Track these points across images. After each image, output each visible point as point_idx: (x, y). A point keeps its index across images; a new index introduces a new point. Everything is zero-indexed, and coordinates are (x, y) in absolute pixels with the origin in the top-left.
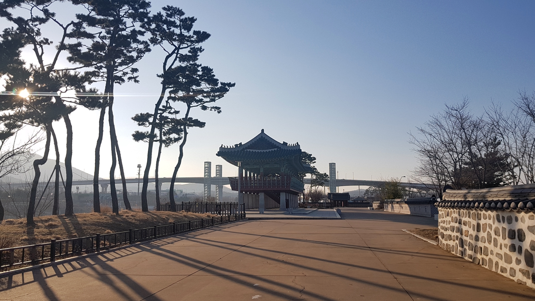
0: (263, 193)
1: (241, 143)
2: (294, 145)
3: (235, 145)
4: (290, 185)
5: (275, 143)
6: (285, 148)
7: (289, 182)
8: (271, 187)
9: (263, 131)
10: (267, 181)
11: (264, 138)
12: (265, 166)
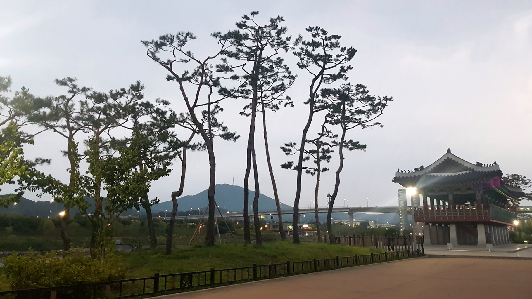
0: (454, 225)
1: (423, 166)
2: (491, 166)
3: (414, 169)
4: (489, 215)
5: (466, 165)
6: (480, 169)
7: (487, 211)
8: (464, 218)
9: (449, 151)
10: (458, 211)
11: (452, 159)
12: (455, 193)
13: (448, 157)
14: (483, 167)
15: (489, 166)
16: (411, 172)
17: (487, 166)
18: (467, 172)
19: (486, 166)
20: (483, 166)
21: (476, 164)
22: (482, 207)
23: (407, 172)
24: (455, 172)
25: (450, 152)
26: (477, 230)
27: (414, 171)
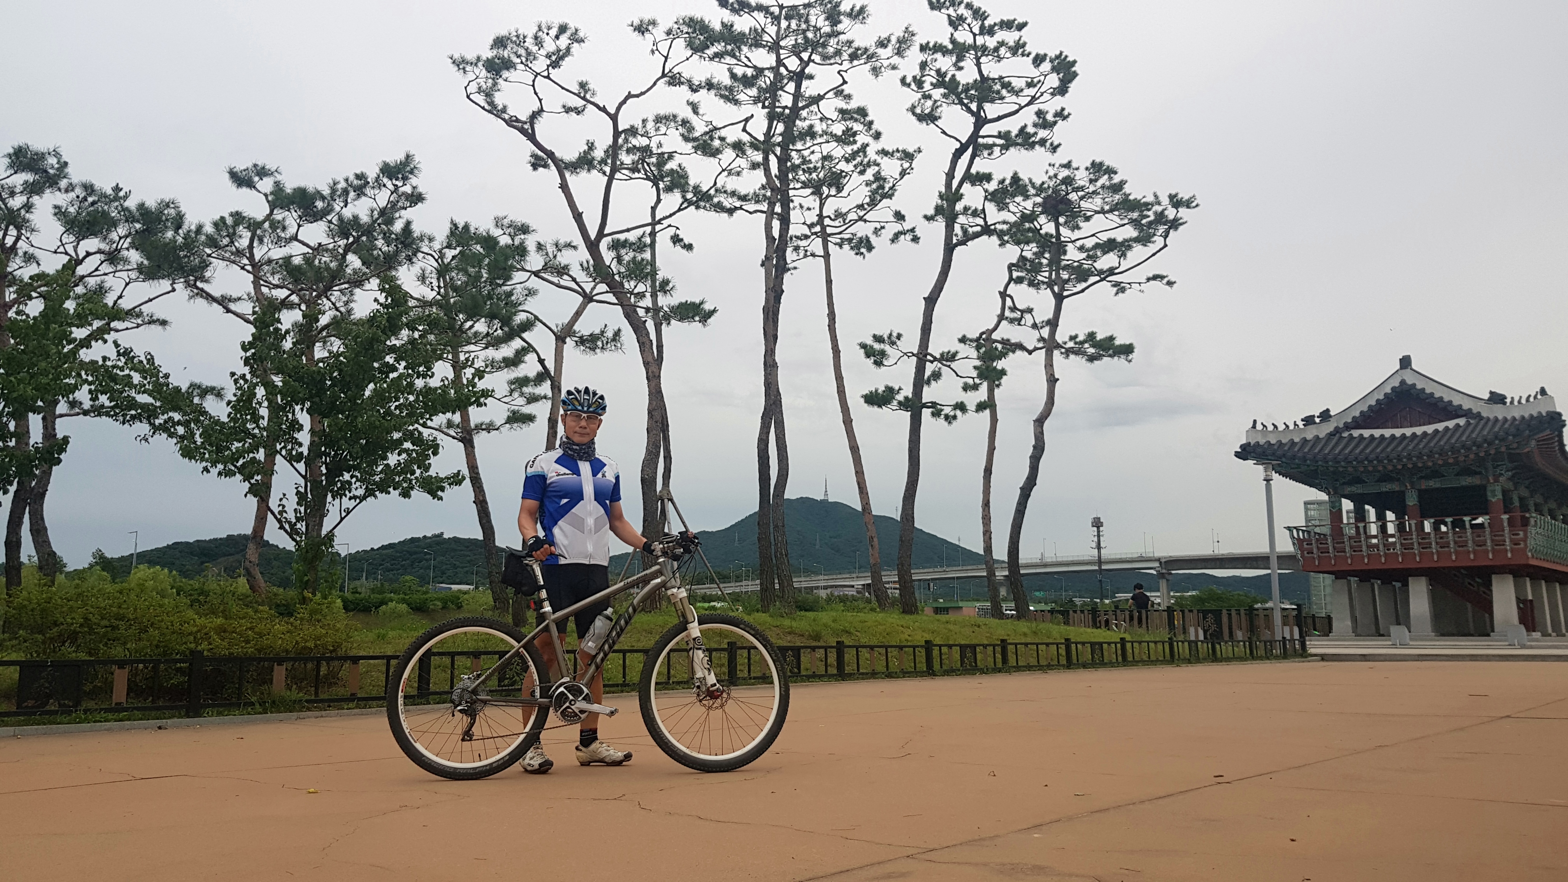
0: (1424, 578)
1: (1328, 410)
2: (1532, 399)
3: (1302, 420)
4: (1526, 545)
5: (1457, 400)
6: (1498, 412)
7: (1521, 533)
8: (1451, 556)
9: (1405, 362)
10: (1432, 535)
11: (1415, 385)
12: (1425, 485)
13: (1403, 382)
14: (1508, 404)
15: (1523, 401)
16: (1292, 427)
17: (1519, 402)
18: (1462, 421)
19: (1516, 403)
20: (1508, 400)
21: (1486, 396)
22: (1506, 524)
23: (1281, 427)
24: (1424, 425)
25: (1410, 365)
26: (1491, 591)
27: (1301, 424)
